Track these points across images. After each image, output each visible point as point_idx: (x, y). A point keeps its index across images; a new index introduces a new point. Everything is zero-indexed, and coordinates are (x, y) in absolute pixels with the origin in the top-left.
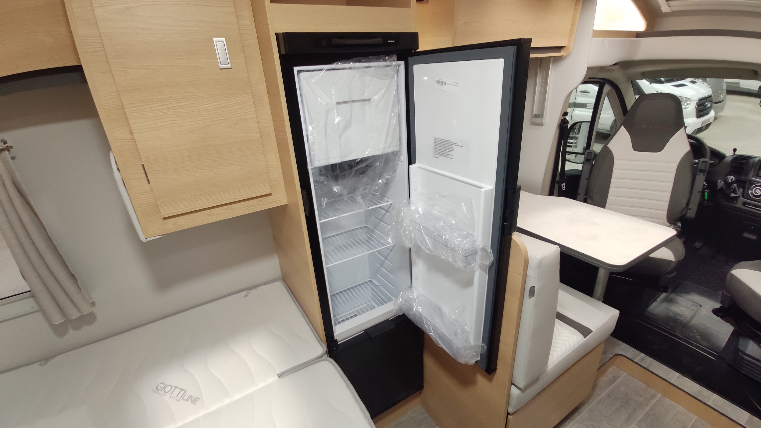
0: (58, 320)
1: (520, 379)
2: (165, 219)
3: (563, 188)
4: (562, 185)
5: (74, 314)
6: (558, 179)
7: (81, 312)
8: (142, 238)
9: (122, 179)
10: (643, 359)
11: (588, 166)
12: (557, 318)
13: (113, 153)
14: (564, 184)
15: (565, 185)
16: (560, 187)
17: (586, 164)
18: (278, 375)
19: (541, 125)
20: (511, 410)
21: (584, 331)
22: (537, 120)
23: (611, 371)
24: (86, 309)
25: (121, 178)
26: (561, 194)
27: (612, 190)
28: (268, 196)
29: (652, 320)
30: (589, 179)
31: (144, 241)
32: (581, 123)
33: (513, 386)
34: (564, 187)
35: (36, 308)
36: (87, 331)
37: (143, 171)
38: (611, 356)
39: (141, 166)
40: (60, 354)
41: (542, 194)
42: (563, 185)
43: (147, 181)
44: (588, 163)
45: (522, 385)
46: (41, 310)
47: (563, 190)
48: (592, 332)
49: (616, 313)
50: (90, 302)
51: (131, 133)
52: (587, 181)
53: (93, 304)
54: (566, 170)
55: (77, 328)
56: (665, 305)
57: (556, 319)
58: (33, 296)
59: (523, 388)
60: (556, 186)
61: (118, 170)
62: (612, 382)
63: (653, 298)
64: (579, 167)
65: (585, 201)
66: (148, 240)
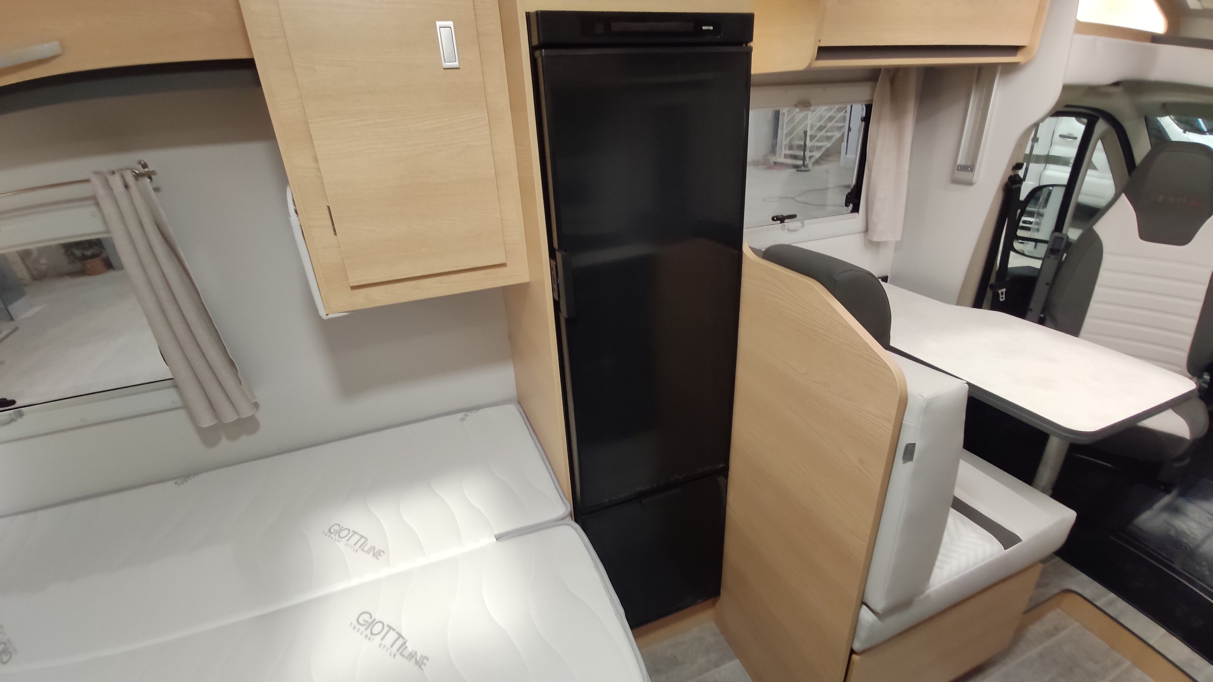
0: (207, 421)
1: (878, 597)
2: (353, 288)
3: (1001, 296)
4: (1000, 292)
5: (230, 416)
6: (993, 280)
7: (238, 414)
8: (322, 313)
9: (301, 226)
10: (1110, 603)
11: (1053, 262)
12: (952, 507)
13: (290, 188)
14: (1004, 290)
15: (1006, 292)
16: (996, 296)
17: (1049, 257)
18: (495, 536)
19: (970, 183)
20: (857, 646)
21: (1007, 538)
22: (963, 175)
23: (1052, 617)
24: (246, 411)
25: (299, 224)
26: (996, 306)
27: (1095, 307)
28: (503, 267)
29: (1139, 540)
30: (1052, 285)
31: (325, 317)
32: (1051, 188)
33: (864, 607)
34: (1004, 296)
35: (179, 403)
36: (246, 443)
37: (328, 216)
38: (1056, 591)
39: (327, 208)
40: (207, 470)
41: (959, 303)
42: (1002, 293)
43: (332, 231)
44: (1052, 257)
45: (879, 606)
46: (186, 406)
47: (1001, 300)
48: (1021, 540)
49: (1068, 515)
50: (253, 402)
51: (316, 160)
52: (1047, 288)
53: (256, 405)
54: (1009, 266)
55: (232, 437)
56: (1165, 516)
57: (952, 510)
58: (176, 386)
59: (880, 612)
60: (989, 293)
61: (296, 212)
62: (1049, 635)
63: (1147, 503)
64: (1037, 264)
65: (1041, 322)
66: (330, 316)
